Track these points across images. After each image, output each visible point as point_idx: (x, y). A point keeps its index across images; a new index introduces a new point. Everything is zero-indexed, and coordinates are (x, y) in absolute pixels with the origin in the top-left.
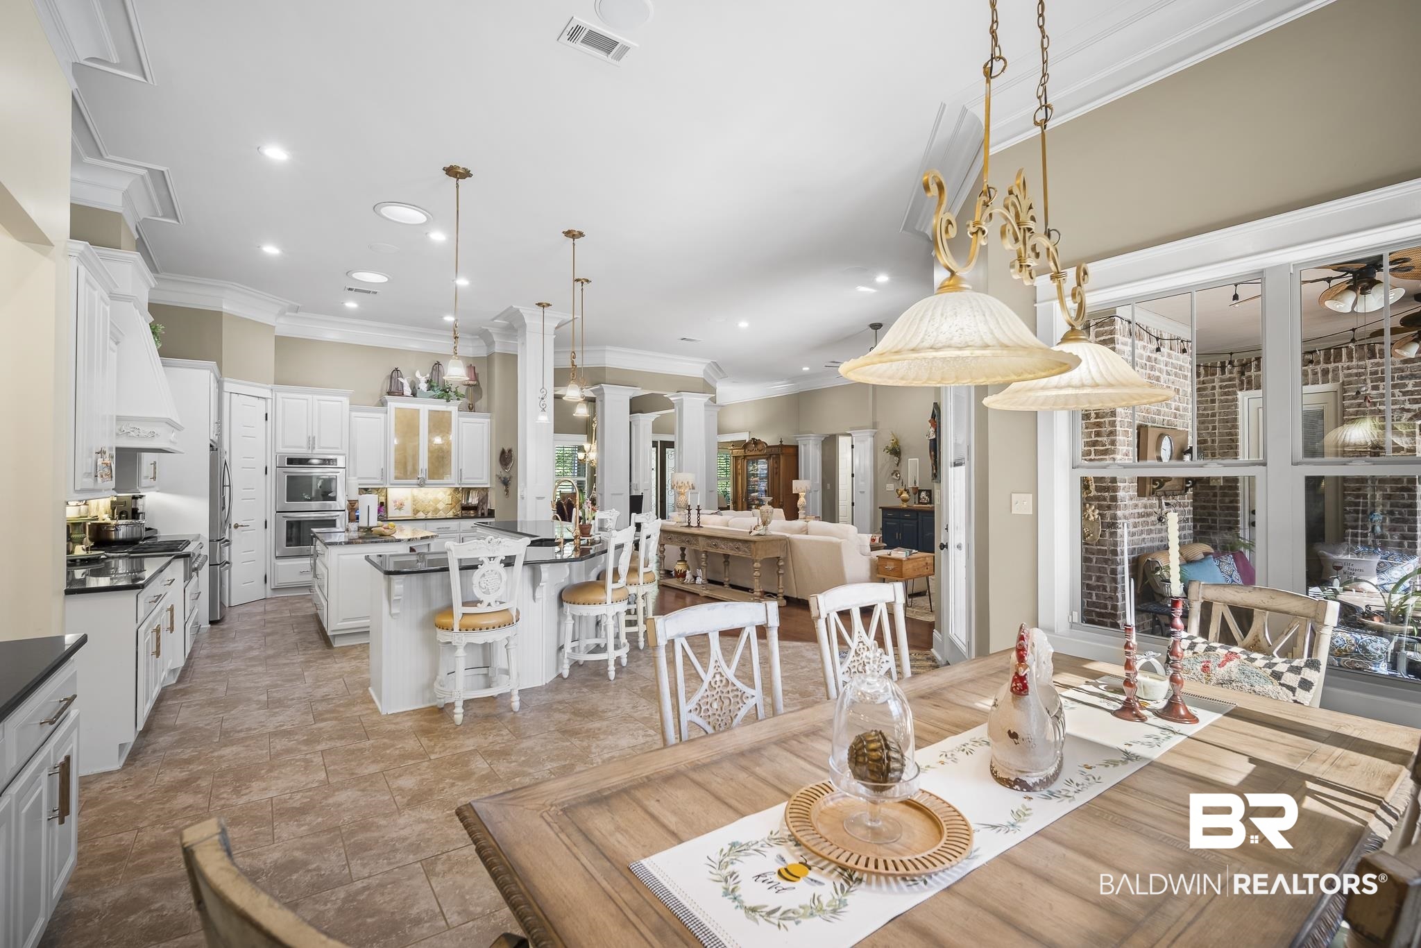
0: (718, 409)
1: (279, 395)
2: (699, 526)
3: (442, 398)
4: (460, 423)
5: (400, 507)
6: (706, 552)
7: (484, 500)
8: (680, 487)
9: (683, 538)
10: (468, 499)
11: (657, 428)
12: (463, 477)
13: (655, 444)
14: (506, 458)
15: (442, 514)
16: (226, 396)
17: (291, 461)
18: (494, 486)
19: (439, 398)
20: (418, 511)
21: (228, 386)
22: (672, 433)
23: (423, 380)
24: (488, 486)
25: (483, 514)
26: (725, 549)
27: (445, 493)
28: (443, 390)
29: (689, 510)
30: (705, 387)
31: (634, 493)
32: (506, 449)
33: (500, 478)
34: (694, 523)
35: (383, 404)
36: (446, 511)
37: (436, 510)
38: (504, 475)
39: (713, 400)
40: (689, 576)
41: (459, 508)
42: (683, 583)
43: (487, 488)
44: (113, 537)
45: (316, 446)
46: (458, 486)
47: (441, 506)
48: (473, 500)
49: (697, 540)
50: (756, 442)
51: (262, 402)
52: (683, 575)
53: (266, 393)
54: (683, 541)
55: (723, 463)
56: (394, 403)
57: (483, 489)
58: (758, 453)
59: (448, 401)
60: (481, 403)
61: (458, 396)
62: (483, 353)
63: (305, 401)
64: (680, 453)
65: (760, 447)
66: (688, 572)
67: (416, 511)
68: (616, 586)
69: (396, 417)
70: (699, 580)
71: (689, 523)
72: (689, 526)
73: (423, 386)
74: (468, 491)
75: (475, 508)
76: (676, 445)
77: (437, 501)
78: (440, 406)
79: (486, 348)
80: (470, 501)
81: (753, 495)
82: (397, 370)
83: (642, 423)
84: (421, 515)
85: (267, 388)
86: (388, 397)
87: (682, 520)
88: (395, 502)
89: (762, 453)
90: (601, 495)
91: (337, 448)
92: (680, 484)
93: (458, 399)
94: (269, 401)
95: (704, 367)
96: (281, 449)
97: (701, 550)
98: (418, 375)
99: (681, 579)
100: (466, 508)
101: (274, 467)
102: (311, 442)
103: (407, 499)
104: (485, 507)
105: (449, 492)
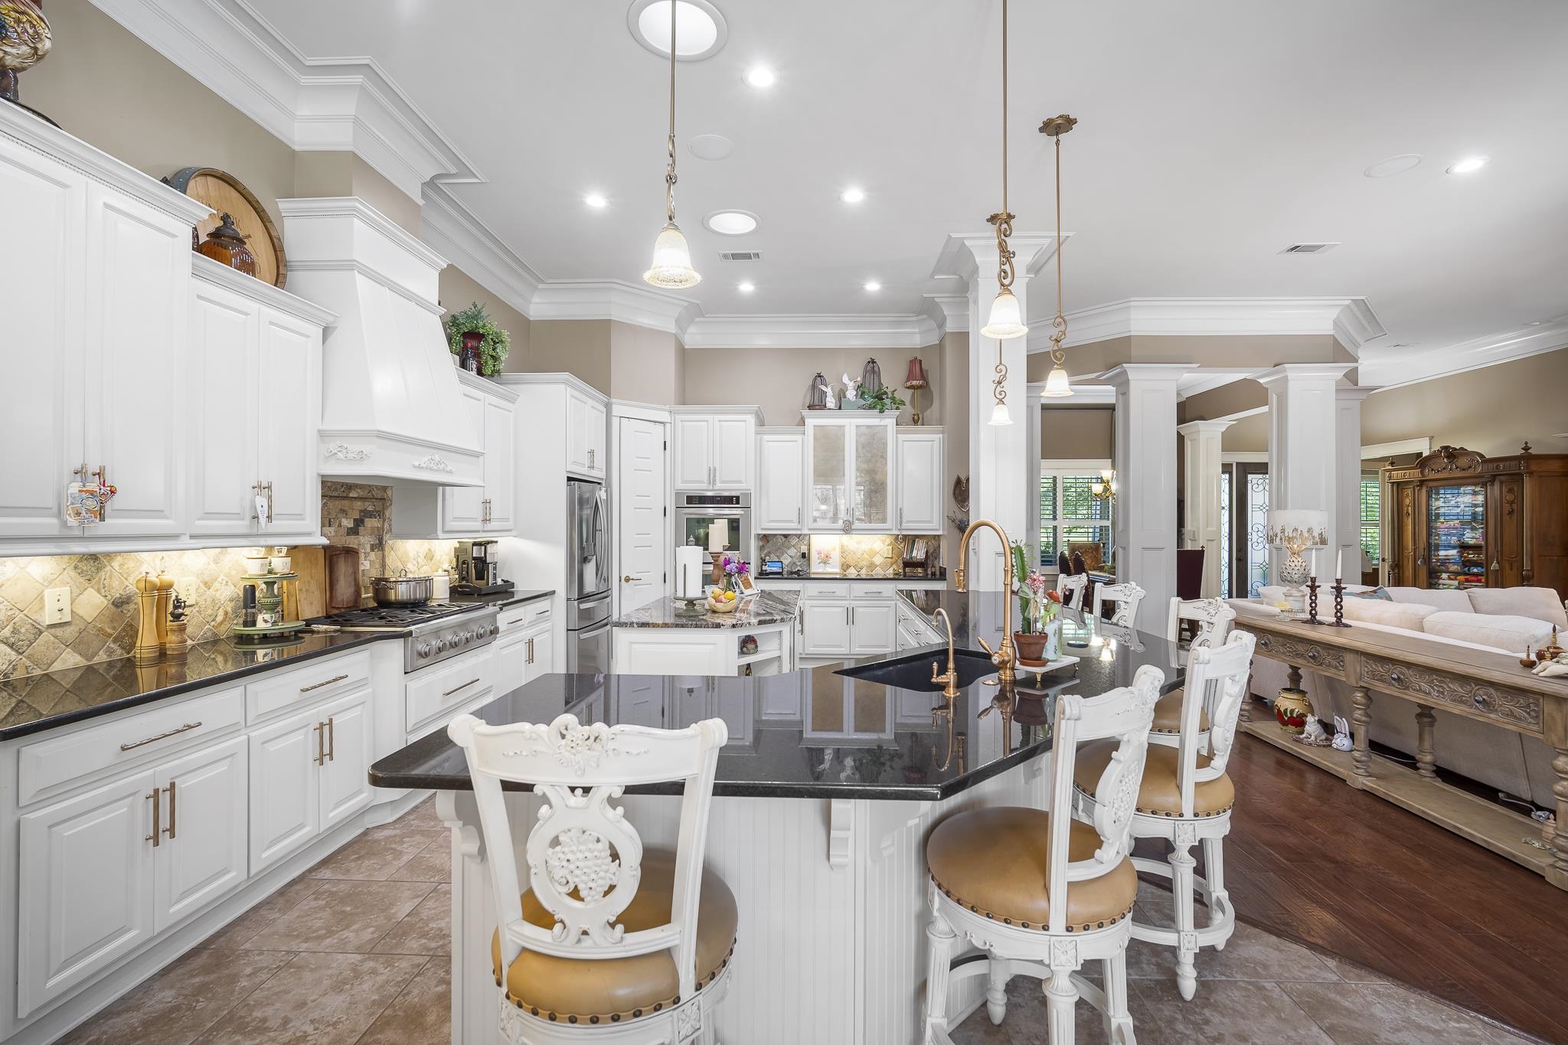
0: (1364, 396)
1: (678, 417)
2: (1339, 623)
3: (874, 408)
4: (900, 441)
5: (825, 561)
6: (1366, 691)
7: (932, 555)
8: (1290, 539)
9: (1301, 648)
10: (912, 552)
11: (1229, 443)
12: (904, 520)
13: (1226, 468)
14: (961, 491)
15: (879, 572)
16: (615, 421)
17: (691, 500)
18: (946, 533)
19: (870, 408)
20: (849, 566)
21: (617, 410)
22: (1264, 448)
23: (851, 385)
24: (940, 533)
25: (933, 574)
26: (1422, 693)
27: (883, 542)
28: (877, 397)
29: (1313, 588)
30: (1334, 351)
31: (1189, 546)
32: (963, 478)
33: (953, 521)
34: (1326, 613)
35: (802, 423)
36: (884, 566)
37: (872, 566)
38: (959, 516)
39: (1352, 376)
40: (1312, 727)
41: (900, 562)
42: (1298, 741)
43: (939, 536)
44: (393, 598)
45: (717, 481)
46: (897, 533)
47: (878, 560)
48: (919, 554)
49: (1341, 660)
50: (1451, 454)
51: (661, 427)
52: (1299, 722)
53: (664, 416)
54: (1298, 655)
55: (1375, 495)
56: (814, 420)
57: (935, 536)
58: (1458, 474)
59: (882, 411)
60: (933, 412)
61: (898, 404)
62: (934, 340)
63: (706, 423)
64: (1282, 479)
65: (1463, 462)
66: (1310, 719)
67: (846, 567)
68: (1085, 871)
69: (815, 439)
70: (1341, 741)
71: (1313, 616)
72: (1313, 621)
73: (851, 394)
74: (911, 540)
75: (921, 564)
76: (1273, 469)
77: (874, 553)
78: (872, 420)
79: (938, 330)
80: (914, 554)
81: (1442, 553)
82: (819, 376)
83: (1203, 437)
84: (852, 573)
85: (665, 410)
86: (806, 412)
87: (1297, 606)
88: (819, 553)
89: (1470, 473)
90: (1124, 548)
91: (740, 482)
92: (1289, 532)
93: (897, 408)
94: (668, 425)
95: (1334, 313)
96: (681, 486)
97: (1353, 682)
98: (845, 379)
99: (1291, 728)
100: (907, 564)
101: (674, 507)
102: (712, 474)
103: (834, 549)
104: (936, 563)
105: (888, 541)
